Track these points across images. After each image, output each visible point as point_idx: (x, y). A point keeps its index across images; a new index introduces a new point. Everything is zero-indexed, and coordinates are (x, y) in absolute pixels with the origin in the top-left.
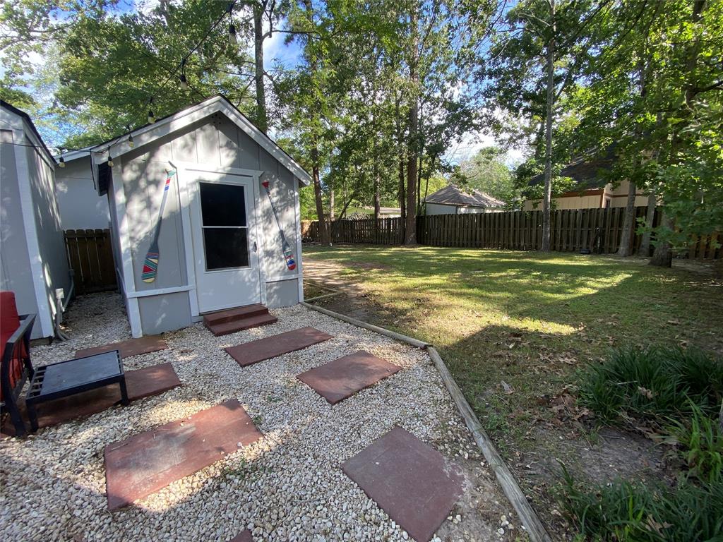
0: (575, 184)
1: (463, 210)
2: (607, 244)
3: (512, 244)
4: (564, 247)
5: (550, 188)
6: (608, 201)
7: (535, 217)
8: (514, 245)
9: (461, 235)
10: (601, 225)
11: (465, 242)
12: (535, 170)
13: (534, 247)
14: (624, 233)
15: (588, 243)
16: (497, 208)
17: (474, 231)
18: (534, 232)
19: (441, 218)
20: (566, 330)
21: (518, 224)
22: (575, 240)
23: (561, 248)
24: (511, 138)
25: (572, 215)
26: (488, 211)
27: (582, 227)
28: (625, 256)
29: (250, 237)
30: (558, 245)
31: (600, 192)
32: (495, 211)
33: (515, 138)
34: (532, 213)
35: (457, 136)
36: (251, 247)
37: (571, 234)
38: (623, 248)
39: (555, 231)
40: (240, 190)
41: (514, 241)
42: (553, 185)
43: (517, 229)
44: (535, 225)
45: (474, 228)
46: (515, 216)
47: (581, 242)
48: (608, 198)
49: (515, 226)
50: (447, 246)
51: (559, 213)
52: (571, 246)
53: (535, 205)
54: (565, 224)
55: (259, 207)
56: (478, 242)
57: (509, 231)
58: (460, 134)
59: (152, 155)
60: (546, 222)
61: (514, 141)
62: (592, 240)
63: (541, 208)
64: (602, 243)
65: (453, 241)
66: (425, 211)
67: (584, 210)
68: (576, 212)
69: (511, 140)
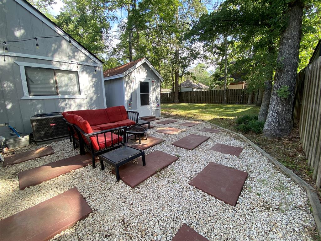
0: (234, 81)
1: (195, 90)
2: (244, 101)
3: (213, 102)
4: (231, 102)
5: (226, 82)
6: (245, 86)
7: (221, 92)
8: (214, 102)
9: (195, 99)
10: (242, 94)
11: (197, 102)
12: (221, 75)
13: (221, 102)
14: (249, 97)
15: (238, 101)
16: (206, 89)
17: (200, 97)
18: (221, 97)
19: (188, 93)
20: (233, 118)
21: (215, 95)
22: (234, 100)
23: (230, 102)
24: (211, 62)
25: (233, 91)
26: (203, 90)
27: (237, 95)
28: (250, 104)
29: (150, 97)
30: (229, 102)
31: (243, 83)
32: (205, 90)
33: (212, 62)
34: (220, 91)
35: (192, 61)
36: (150, 100)
37: (233, 98)
38: (249, 102)
39: (228, 97)
40: (148, 83)
41: (214, 101)
42: (227, 81)
43: (215, 96)
44: (221, 94)
45: (200, 96)
46: (214, 92)
47: (236, 101)
48: (245, 85)
49: (214, 95)
50: (190, 103)
51: (229, 91)
52: (233, 102)
53: (221, 88)
54: (231, 94)
55: (151, 89)
56: (201, 101)
57: (212, 97)
58: (193, 61)
59: (131, 74)
60: (225, 93)
61: (212, 63)
62: (240, 99)
63: (223, 88)
64: (243, 101)
65: (192, 101)
66: (180, 90)
67: (237, 89)
68: (235, 90)
69: (211, 63)
